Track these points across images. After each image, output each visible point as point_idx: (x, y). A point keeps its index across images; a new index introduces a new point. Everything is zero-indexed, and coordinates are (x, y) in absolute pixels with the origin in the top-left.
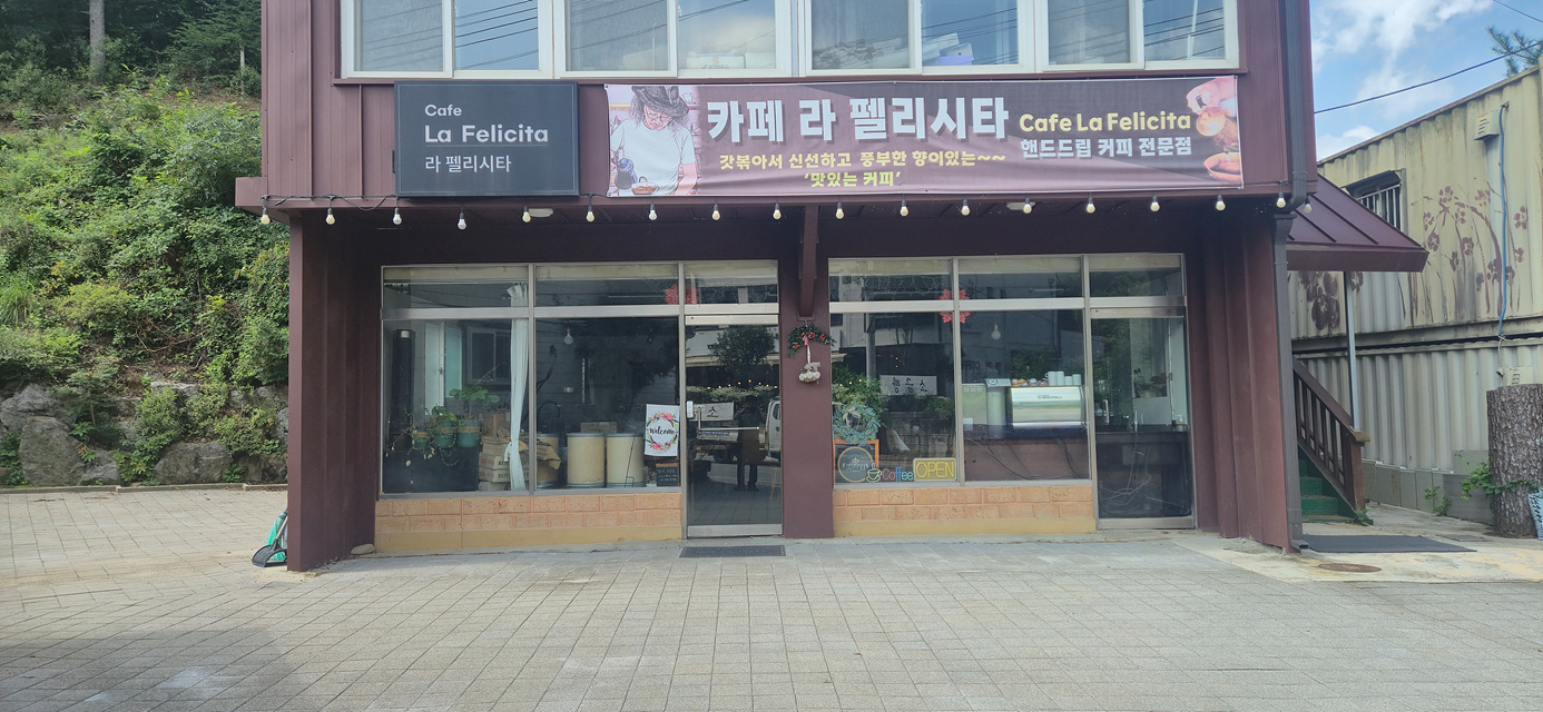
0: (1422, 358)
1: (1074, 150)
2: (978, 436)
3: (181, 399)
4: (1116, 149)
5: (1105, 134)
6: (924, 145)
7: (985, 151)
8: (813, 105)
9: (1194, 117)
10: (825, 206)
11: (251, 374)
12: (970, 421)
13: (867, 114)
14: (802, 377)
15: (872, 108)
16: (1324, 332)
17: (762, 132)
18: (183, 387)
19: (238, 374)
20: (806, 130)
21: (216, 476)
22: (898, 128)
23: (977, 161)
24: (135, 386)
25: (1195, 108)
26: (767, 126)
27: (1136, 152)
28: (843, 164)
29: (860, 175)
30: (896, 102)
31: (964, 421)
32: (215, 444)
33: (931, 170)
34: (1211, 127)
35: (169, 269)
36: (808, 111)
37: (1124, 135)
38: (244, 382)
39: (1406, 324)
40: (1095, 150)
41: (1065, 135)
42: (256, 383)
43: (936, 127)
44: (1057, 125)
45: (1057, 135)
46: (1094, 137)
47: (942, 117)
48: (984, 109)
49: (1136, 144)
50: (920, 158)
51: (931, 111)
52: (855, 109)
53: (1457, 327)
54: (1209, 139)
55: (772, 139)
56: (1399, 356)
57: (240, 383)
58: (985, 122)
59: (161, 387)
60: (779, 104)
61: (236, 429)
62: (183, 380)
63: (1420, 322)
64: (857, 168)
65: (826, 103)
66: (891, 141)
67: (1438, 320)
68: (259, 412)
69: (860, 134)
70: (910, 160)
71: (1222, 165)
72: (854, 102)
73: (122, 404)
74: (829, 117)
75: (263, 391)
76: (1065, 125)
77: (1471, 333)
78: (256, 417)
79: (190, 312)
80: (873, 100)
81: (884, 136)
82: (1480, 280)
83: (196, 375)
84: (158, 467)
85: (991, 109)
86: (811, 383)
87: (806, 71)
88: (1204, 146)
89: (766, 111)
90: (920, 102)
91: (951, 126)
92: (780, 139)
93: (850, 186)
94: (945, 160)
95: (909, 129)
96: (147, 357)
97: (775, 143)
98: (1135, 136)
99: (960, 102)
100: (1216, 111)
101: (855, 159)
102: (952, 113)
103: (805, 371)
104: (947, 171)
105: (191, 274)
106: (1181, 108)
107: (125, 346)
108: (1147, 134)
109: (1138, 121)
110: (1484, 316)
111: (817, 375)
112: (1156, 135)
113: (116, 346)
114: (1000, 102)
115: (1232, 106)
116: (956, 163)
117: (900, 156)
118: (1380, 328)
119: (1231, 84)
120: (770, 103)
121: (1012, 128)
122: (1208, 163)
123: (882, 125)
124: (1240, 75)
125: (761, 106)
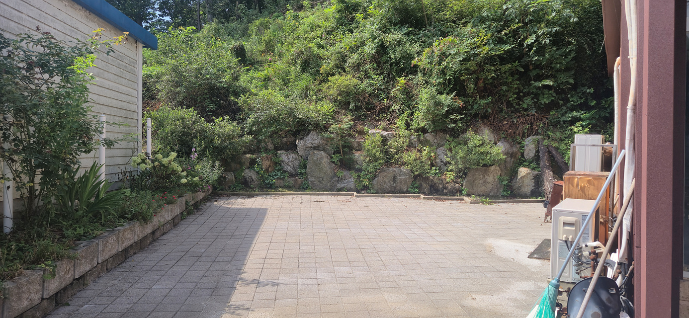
3: (385, 141)
11: (422, 125)
18: (385, 133)
19: (414, 125)
21: (405, 189)
24: (362, 133)
32: (404, 169)
35: (375, 65)
38: (417, 130)
42: (424, 130)
57: (415, 131)
59: (374, 134)
61: (415, 160)
62: (385, 129)
68: (427, 149)
73: (355, 143)
75: (429, 136)
78: (426, 152)
79: (387, 91)
83: (391, 126)
84: (375, 182)
96: (366, 116)
105: (387, 66)
107: (355, 110)
113: (351, 110)
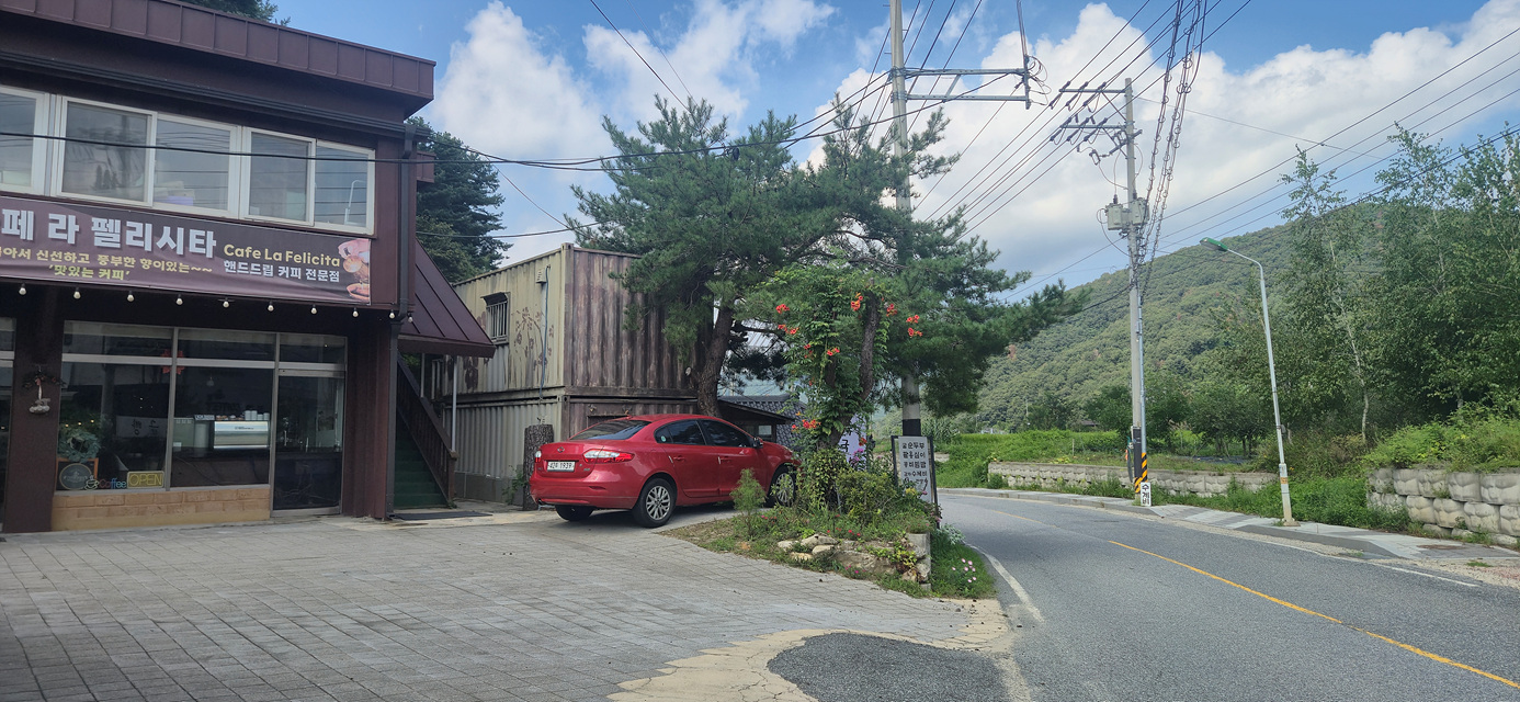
0: (511, 408)
1: (262, 271)
4: (290, 273)
5: (283, 263)
6: (149, 255)
7: (198, 265)
8: (62, 218)
9: (342, 260)
10: (65, 289)
12: (179, 445)
13: (105, 231)
14: (33, 409)
15: (110, 226)
16: (470, 391)
17: (14, 231)
20: (52, 234)
22: (130, 241)
23: (190, 271)
25: (344, 255)
26: (19, 227)
27: (304, 277)
28: (82, 261)
29: (96, 270)
30: (129, 224)
31: (174, 444)
33: (153, 272)
34: (352, 267)
36: (56, 221)
37: (296, 266)
39: (506, 389)
40: (276, 272)
41: (256, 261)
43: (160, 244)
44: (251, 254)
45: (251, 260)
46: (276, 265)
47: (166, 238)
48: (198, 237)
49: (304, 272)
50: (146, 264)
51: (157, 234)
52: (96, 224)
53: (526, 390)
54: (351, 274)
55: (23, 237)
56: (502, 407)
58: (198, 246)
60: (31, 214)
63: (512, 387)
64: (94, 265)
65: (72, 218)
66: (123, 250)
67: (518, 387)
69: (98, 242)
70: (138, 264)
71: (358, 291)
72: (95, 220)
74: (73, 228)
76: (256, 254)
77: (531, 395)
80: (111, 221)
81: (118, 246)
82: (535, 365)
85: (204, 238)
86: (40, 414)
87: (56, 191)
88: (348, 278)
89: (19, 217)
90: (149, 227)
91: (172, 245)
92: (30, 238)
93: (87, 277)
94: (166, 267)
95: (140, 243)
97: (25, 240)
98: (303, 267)
99: (180, 231)
100: (357, 258)
101: (93, 258)
102: (174, 236)
103: (36, 405)
104: (167, 274)
109: (306, 258)
110: (536, 386)
115: (366, 257)
116: (174, 269)
117: (130, 261)
118: (495, 390)
119: (366, 244)
120: (24, 213)
121: (218, 252)
122: (349, 288)
123: (117, 238)
124: (372, 239)
125: (15, 213)
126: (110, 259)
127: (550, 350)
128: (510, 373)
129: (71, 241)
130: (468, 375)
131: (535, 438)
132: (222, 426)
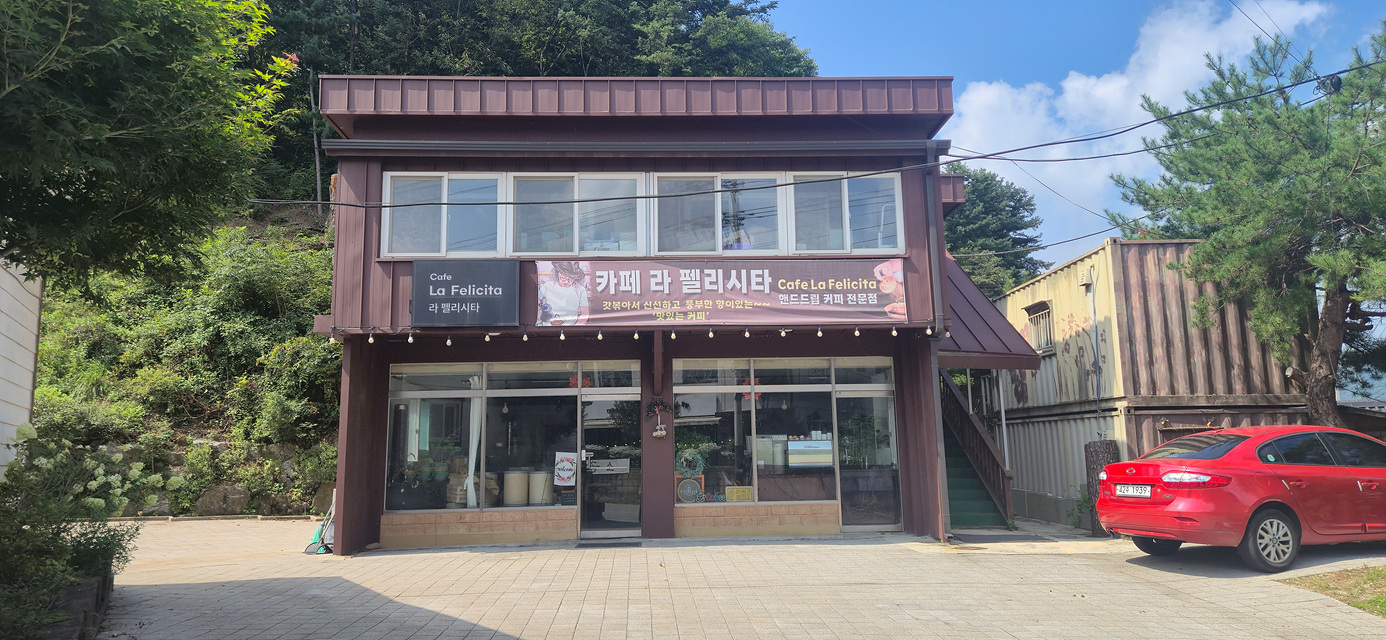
0: (1066, 423)
1: (810, 300)
2: (768, 472)
3: (215, 453)
4: (834, 300)
5: (827, 291)
6: (722, 297)
7: (758, 300)
8: (659, 273)
9: (878, 282)
10: (665, 332)
11: (265, 434)
12: (762, 463)
13: (689, 278)
14: (655, 434)
15: (693, 275)
16: (1021, 406)
17: (628, 288)
18: (216, 444)
19: (256, 434)
20: (654, 287)
21: (238, 510)
22: (708, 286)
23: (753, 306)
24: (183, 443)
25: (879, 278)
26: (631, 285)
27: (846, 302)
28: (675, 307)
29: (685, 314)
30: (706, 271)
31: (757, 462)
32: (239, 486)
33: (727, 311)
34: (888, 288)
35: (206, 358)
36: (655, 276)
37: (838, 292)
38: (259, 440)
39: (1058, 402)
40: (822, 301)
41: (805, 292)
42: (268, 441)
43: (730, 286)
44: (800, 286)
45: (800, 291)
46: (821, 293)
47: (733, 280)
48: (757, 276)
49: (845, 297)
50: (720, 304)
51: (727, 277)
52: (683, 275)
53: (1081, 403)
54: (887, 295)
55: (634, 292)
56: (1056, 421)
57: (256, 441)
58: (758, 284)
59: (200, 445)
60: (638, 272)
61: (254, 475)
62: (216, 439)
63: (1064, 400)
64: (683, 309)
65: (666, 272)
66: (703, 294)
67: (1072, 399)
68: (270, 462)
69: (685, 290)
70: (715, 305)
72: (682, 272)
73: (173, 457)
74: (668, 280)
75: (273, 448)
76: (804, 286)
77: (1087, 408)
78: (269, 466)
79: (222, 391)
80: (693, 271)
81: (699, 291)
82: (1088, 374)
83: (225, 435)
84: (198, 503)
85: (762, 276)
86: (661, 438)
87: (655, 252)
88: (885, 299)
89: (630, 276)
90: (720, 271)
91: (738, 286)
92: (639, 292)
93: (679, 321)
94: (735, 305)
95: (714, 287)
96: (190, 422)
97: (636, 294)
98: (845, 292)
99: (744, 272)
101: (683, 304)
102: (739, 278)
103: (656, 430)
104: (736, 312)
105: (224, 360)
106: (870, 276)
107: (175, 415)
108: (852, 291)
109: (846, 284)
110: (1092, 397)
111: (664, 433)
112: (856, 292)
113: (168, 414)
114: (766, 272)
115: (900, 276)
116: (741, 307)
117: (709, 303)
118: (1047, 404)
119: (899, 264)
120: (633, 272)
121: (774, 288)
122: (887, 309)
123: (698, 285)
125: (628, 273)
126: (694, 302)
127: (1104, 357)
128: (1060, 385)
129: (667, 291)
130: (1016, 389)
131: (1098, 456)
132: (795, 445)
